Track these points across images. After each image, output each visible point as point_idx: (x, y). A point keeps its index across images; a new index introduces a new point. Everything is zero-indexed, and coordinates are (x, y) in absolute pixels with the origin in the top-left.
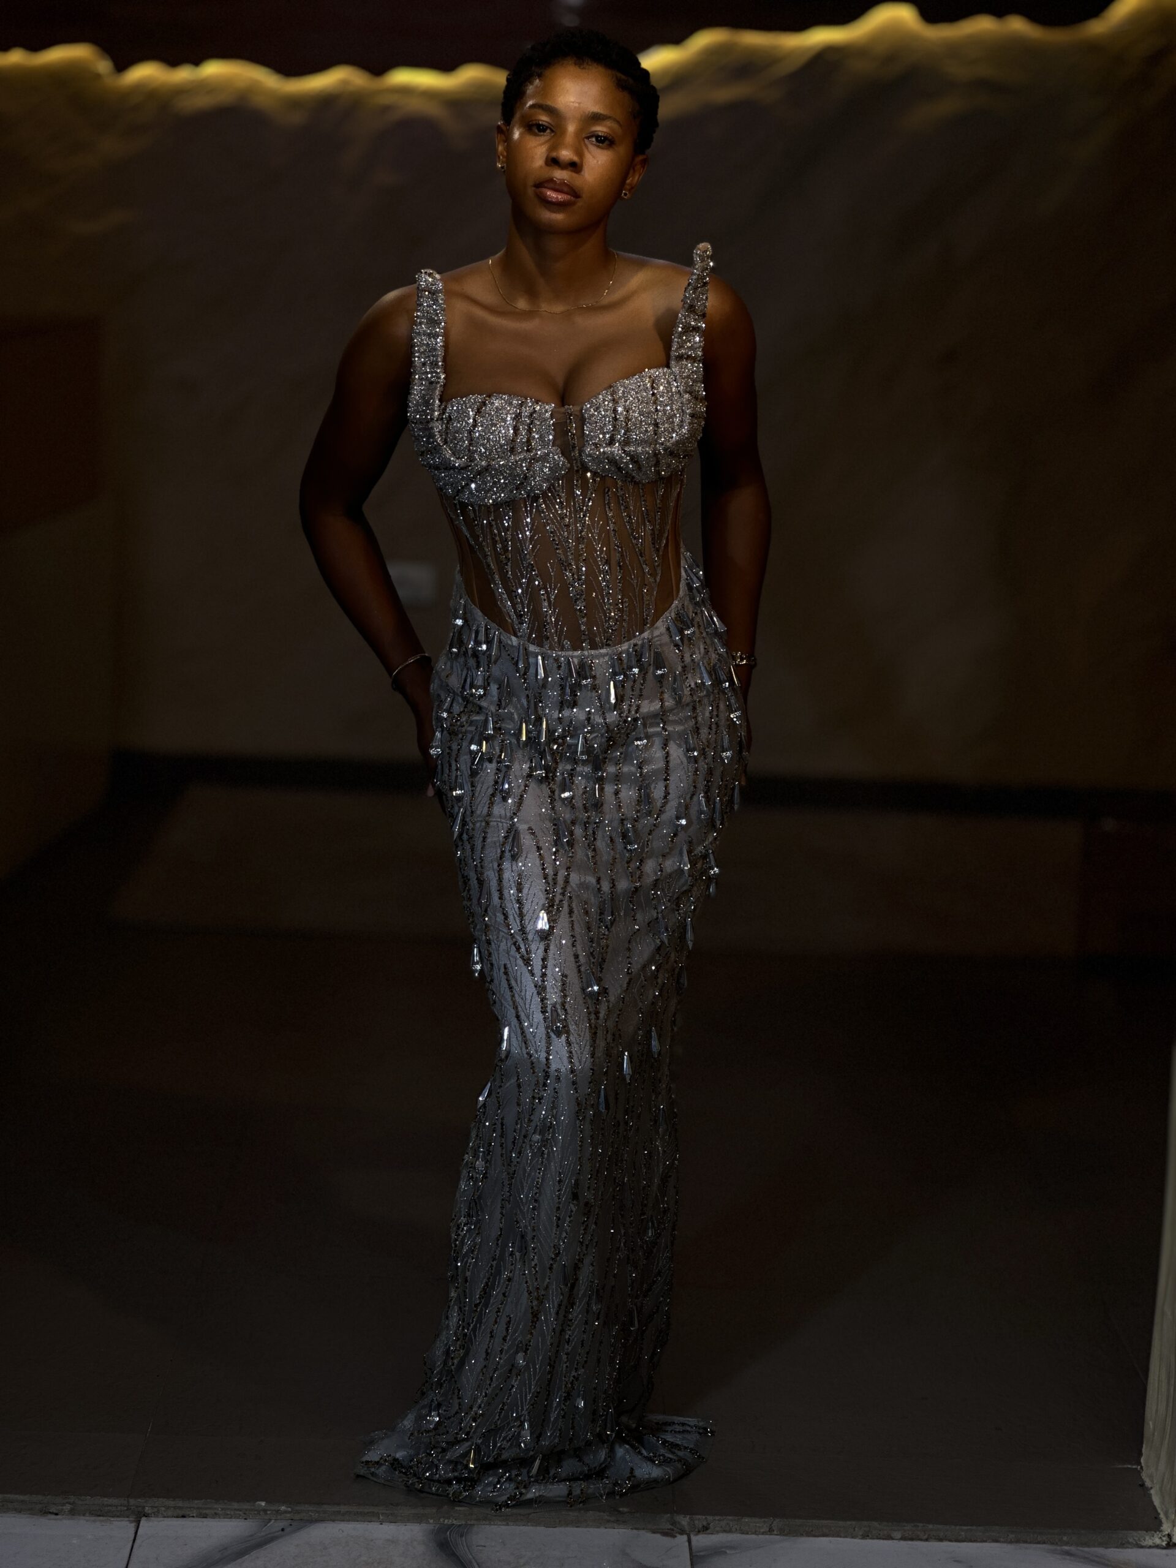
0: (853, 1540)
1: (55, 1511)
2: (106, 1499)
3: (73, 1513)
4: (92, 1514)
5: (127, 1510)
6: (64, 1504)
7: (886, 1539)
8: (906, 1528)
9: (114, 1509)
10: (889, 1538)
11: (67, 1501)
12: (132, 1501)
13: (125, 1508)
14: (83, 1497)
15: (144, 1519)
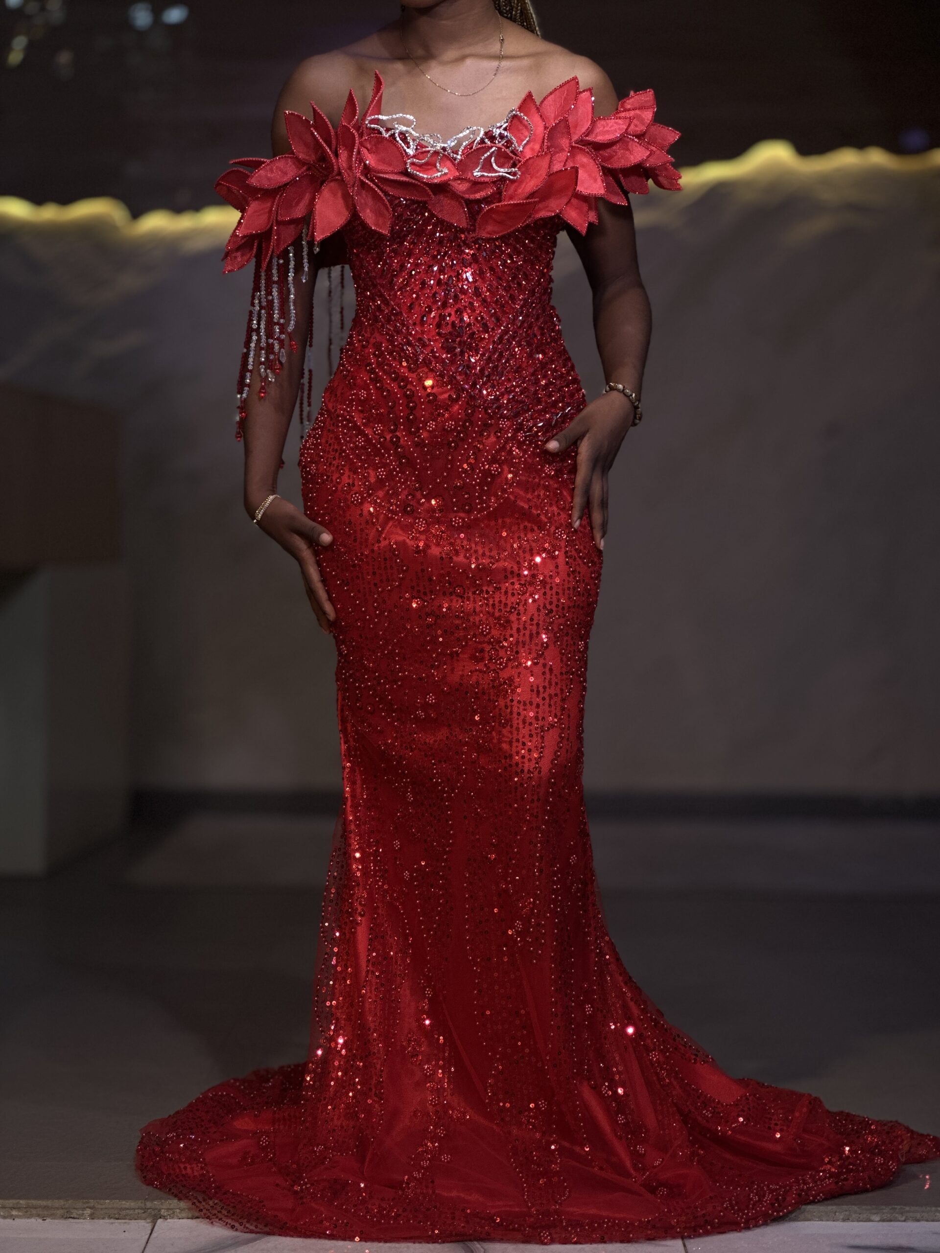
0: (835, 1223)
1: (77, 1216)
2: (124, 1202)
3: (92, 1217)
4: (110, 1217)
5: (144, 1213)
6: (84, 1209)
7: (865, 1221)
8: (884, 1211)
9: (131, 1212)
10: (869, 1220)
11: (87, 1205)
12: (149, 1204)
13: (142, 1211)
14: (102, 1201)
15: (160, 1221)
